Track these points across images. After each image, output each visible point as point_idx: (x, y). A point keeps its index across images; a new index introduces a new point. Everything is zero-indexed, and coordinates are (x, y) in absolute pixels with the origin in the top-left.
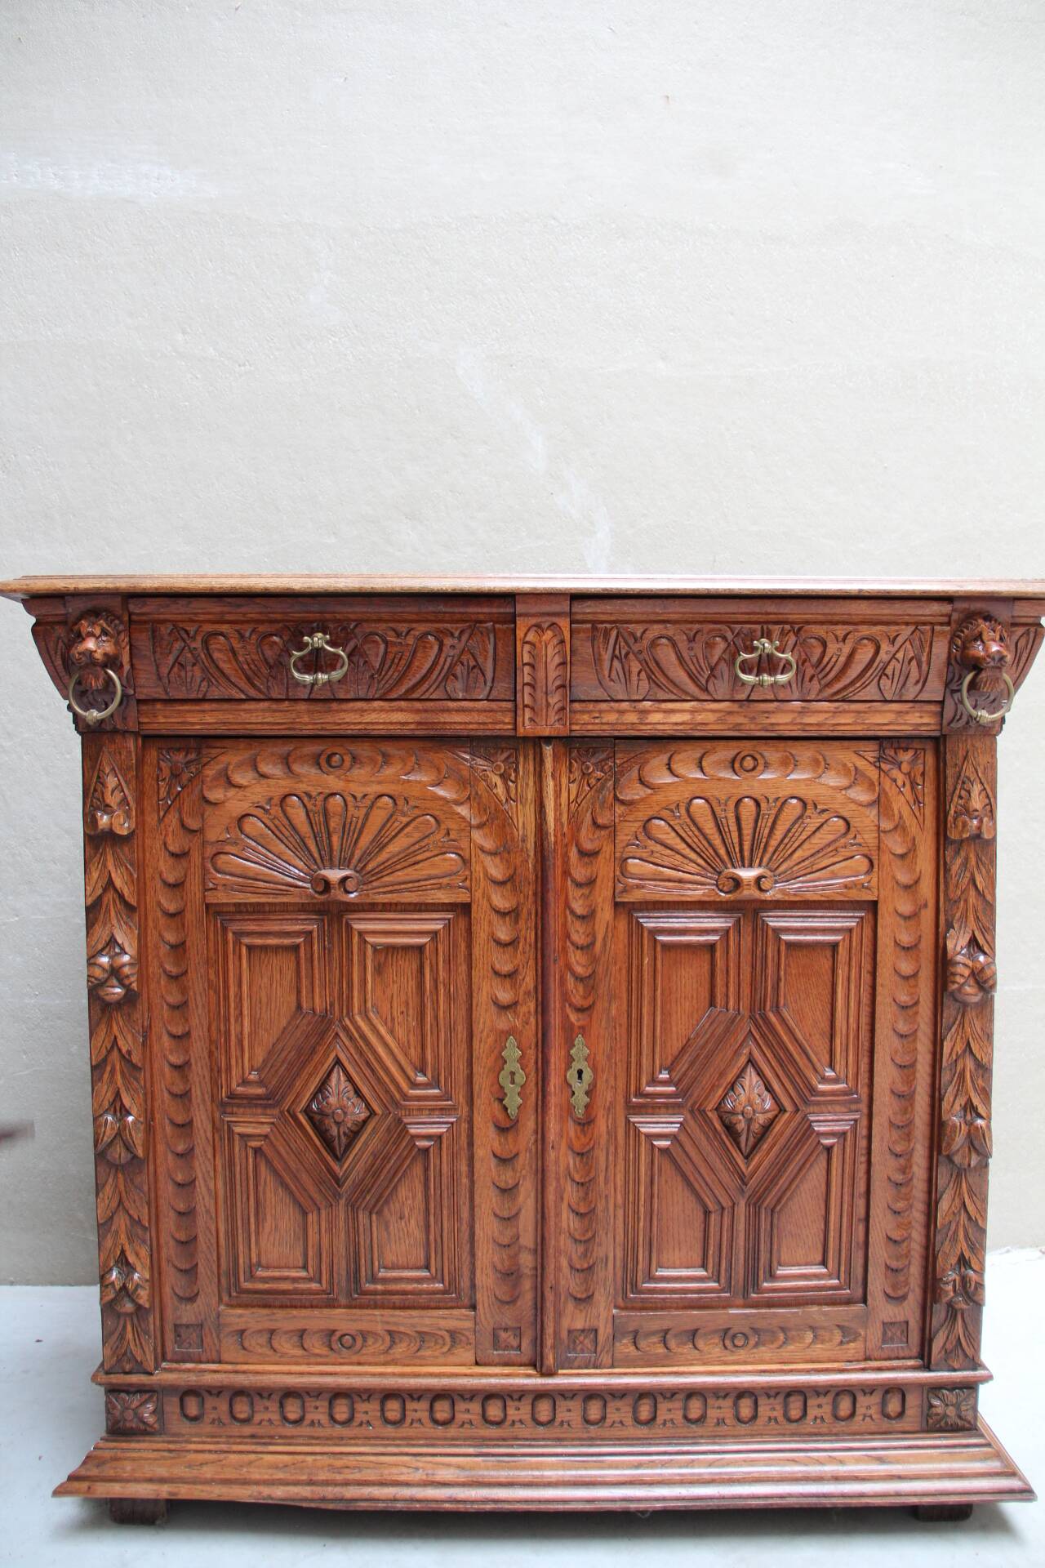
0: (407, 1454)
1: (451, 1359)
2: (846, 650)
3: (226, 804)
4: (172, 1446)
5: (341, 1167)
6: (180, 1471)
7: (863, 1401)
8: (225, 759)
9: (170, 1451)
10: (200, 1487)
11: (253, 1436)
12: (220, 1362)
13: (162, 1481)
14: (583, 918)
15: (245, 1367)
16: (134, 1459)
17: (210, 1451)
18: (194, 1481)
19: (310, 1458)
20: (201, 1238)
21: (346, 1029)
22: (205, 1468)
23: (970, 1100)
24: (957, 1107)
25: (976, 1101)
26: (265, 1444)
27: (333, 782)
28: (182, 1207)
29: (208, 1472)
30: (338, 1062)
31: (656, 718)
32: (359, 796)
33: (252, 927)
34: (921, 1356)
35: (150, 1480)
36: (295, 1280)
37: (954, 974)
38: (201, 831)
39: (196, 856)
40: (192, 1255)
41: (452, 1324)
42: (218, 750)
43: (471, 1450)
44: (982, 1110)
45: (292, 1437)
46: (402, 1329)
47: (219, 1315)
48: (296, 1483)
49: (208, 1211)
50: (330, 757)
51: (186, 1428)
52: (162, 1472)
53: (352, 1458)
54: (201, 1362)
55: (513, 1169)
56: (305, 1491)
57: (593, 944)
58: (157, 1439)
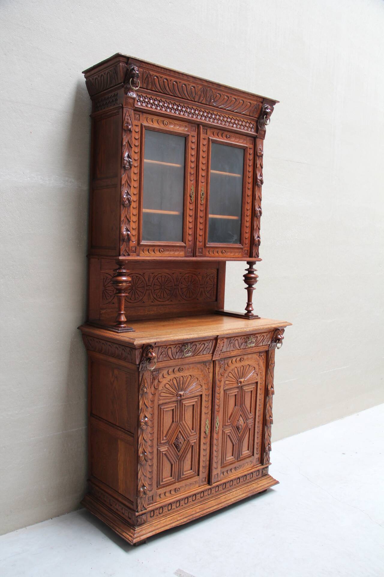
0: (190, 509)
1: (196, 487)
2: (260, 337)
3: (163, 382)
4: (150, 524)
5: (179, 453)
6: (154, 528)
7: (254, 474)
8: (163, 372)
9: (150, 525)
10: (160, 529)
11: (163, 516)
12: (156, 502)
13: (152, 531)
14: (218, 393)
15: (161, 502)
16: (144, 530)
17: (157, 522)
18: (158, 529)
19: (175, 516)
20: (154, 476)
21: (181, 424)
22: (158, 526)
23: (270, 415)
24: (268, 417)
25: (271, 415)
26: (166, 516)
27: (182, 374)
28: (150, 471)
29: (159, 526)
30: (180, 432)
31: (232, 353)
32: (186, 376)
33: (166, 407)
34: (261, 463)
35: (150, 532)
36: (169, 480)
37: (269, 393)
38: (158, 388)
39: (157, 394)
40: (152, 481)
41: (195, 480)
42: (162, 371)
43: (200, 504)
44: (272, 416)
45: (170, 513)
46: (188, 484)
47: (156, 492)
48: (175, 522)
49: (155, 470)
50: (181, 369)
51: (152, 519)
52: (150, 530)
53: (182, 513)
54: (153, 504)
55: (206, 445)
56: (178, 523)
57: (220, 398)
58: (146, 524)
